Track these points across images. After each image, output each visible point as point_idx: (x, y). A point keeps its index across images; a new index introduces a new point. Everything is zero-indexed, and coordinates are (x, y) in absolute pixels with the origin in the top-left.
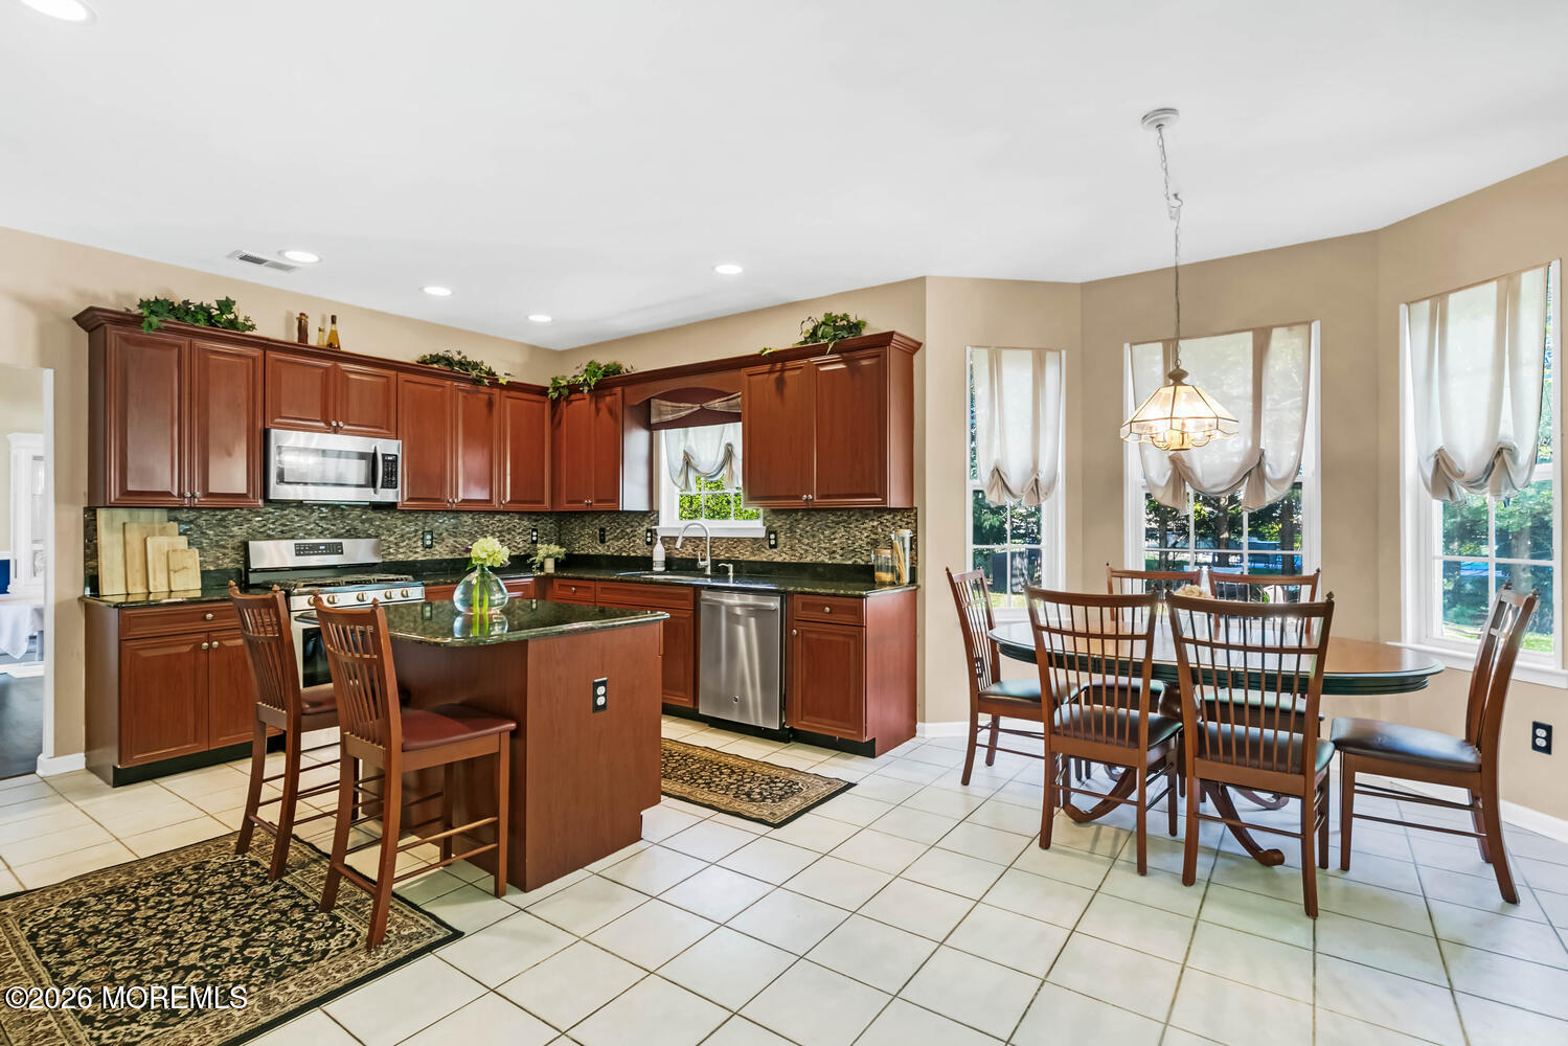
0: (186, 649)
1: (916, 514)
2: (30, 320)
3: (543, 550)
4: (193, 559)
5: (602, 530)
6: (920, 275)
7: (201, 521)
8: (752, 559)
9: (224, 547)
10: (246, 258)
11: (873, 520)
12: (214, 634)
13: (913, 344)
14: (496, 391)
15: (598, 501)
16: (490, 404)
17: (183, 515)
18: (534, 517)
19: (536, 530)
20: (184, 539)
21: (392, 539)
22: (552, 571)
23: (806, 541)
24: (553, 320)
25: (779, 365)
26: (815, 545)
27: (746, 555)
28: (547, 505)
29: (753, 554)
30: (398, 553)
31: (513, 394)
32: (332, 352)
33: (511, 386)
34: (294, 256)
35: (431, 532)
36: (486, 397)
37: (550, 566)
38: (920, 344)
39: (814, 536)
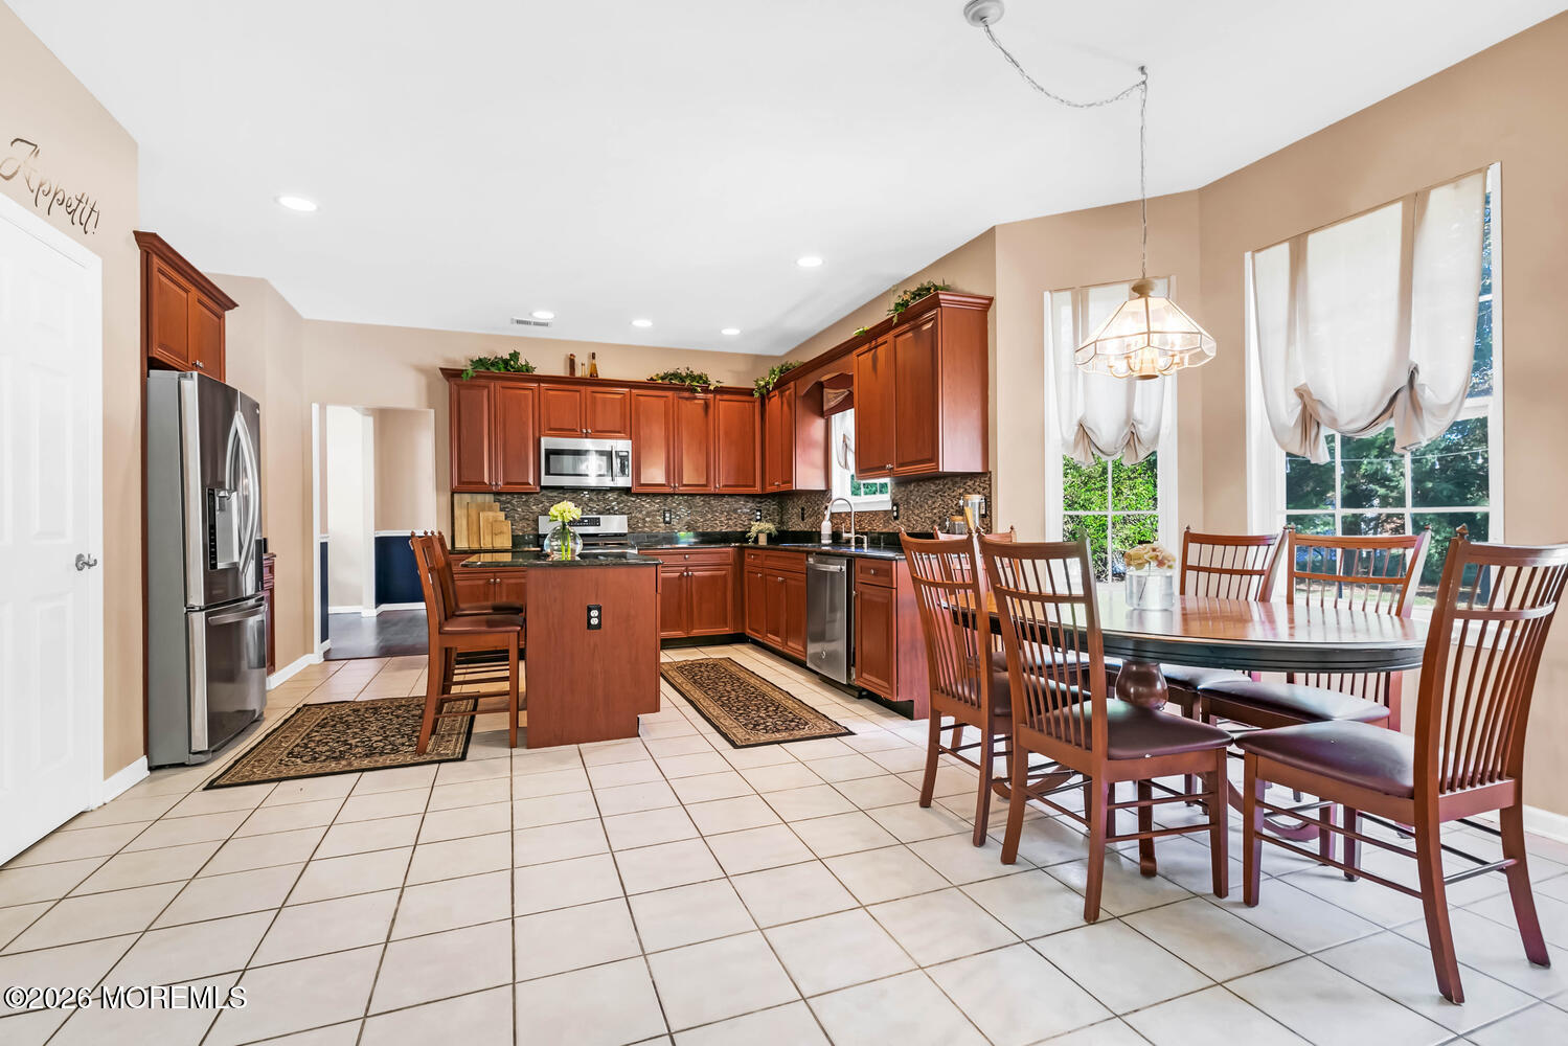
0: (481, 582)
1: (990, 478)
2: (423, 381)
3: (756, 527)
4: (507, 527)
5: (803, 509)
6: (991, 226)
7: (514, 502)
8: (884, 531)
9: (527, 519)
10: (518, 322)
11: (960, 487)
12: (498, 574)
13: (987, 302)
14: (710, 396)
15: (783, 483)
16: (706, 406)
17: (503, 498)
18: (758, 500)
19: (760, 511)
20: (502, 514)
21: (640, 516)
22: (765, 544)
23: (917, 512)
24: (742, 332)
25: (874, 343)
26: (922, 515)
27: (879, 527)
28: (758, 489)
29: (885, 527)
30: (645, 526)
31: (726, 397)
32: (594, 381)
33: (720, 391)
34: (541, 315)
35: (670, 511)
36: (702, 402)
37: (763, 541)
38: (991, 299)
39: (921, 506)
